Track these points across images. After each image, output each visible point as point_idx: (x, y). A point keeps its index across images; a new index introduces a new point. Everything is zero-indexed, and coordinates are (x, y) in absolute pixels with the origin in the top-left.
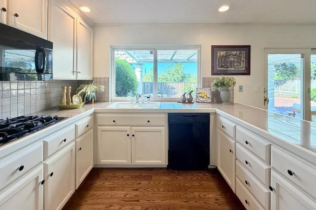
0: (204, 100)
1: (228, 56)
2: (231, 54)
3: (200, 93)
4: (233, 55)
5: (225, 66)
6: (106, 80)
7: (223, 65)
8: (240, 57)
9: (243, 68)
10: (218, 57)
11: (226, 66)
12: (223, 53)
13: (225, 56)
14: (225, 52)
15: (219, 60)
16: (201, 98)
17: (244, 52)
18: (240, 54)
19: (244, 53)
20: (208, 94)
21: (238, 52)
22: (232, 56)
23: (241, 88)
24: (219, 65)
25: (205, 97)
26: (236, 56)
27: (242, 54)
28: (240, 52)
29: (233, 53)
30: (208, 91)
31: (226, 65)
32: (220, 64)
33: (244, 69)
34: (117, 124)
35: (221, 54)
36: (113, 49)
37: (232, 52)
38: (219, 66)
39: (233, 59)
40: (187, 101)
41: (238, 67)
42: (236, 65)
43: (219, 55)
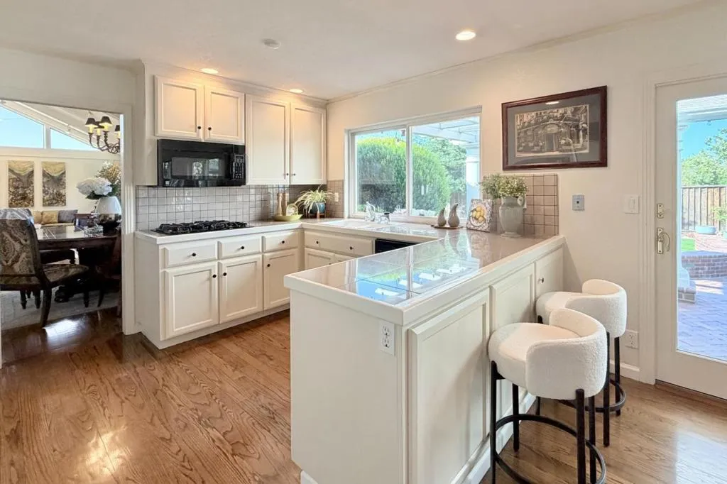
0: (479, 225)
1: (542, 122)
2: (549, 118)
3: (475, 210)
4: (556, 118)
5: (536, 149)
6: (341, 183)
7: (531, 144)
8: (576, 120)
9: (585, 149)
10: (517, 127)
11: (539, 148)
12: (529, 117)
13: (535, 124)
14: (534, 114)
15: (519, 134)
16: (475, 221)
17: (588, 106)
18: (574, 113)
19: (588, 108)
20: (486, 211)
21: (569, 110)
22: (551, 121)
23: (579, 202)
24: (519, 146)
25: (481, 219)
26: (565, 120)
27: (582, 113)
28: (575, 109)
29: (555, 114)
30: (487, 205)
31: (538, 145)
32: (523, 144)
33: (586, 151)
34: (322, 247)
35: (525, 120)
36: (352, 134)
37: (552, 112)
38: (521, 148)
39: (554, 129)
40: (447, 226)
41: (568, 148)
42: (563, 142)
43: (519, 123)
